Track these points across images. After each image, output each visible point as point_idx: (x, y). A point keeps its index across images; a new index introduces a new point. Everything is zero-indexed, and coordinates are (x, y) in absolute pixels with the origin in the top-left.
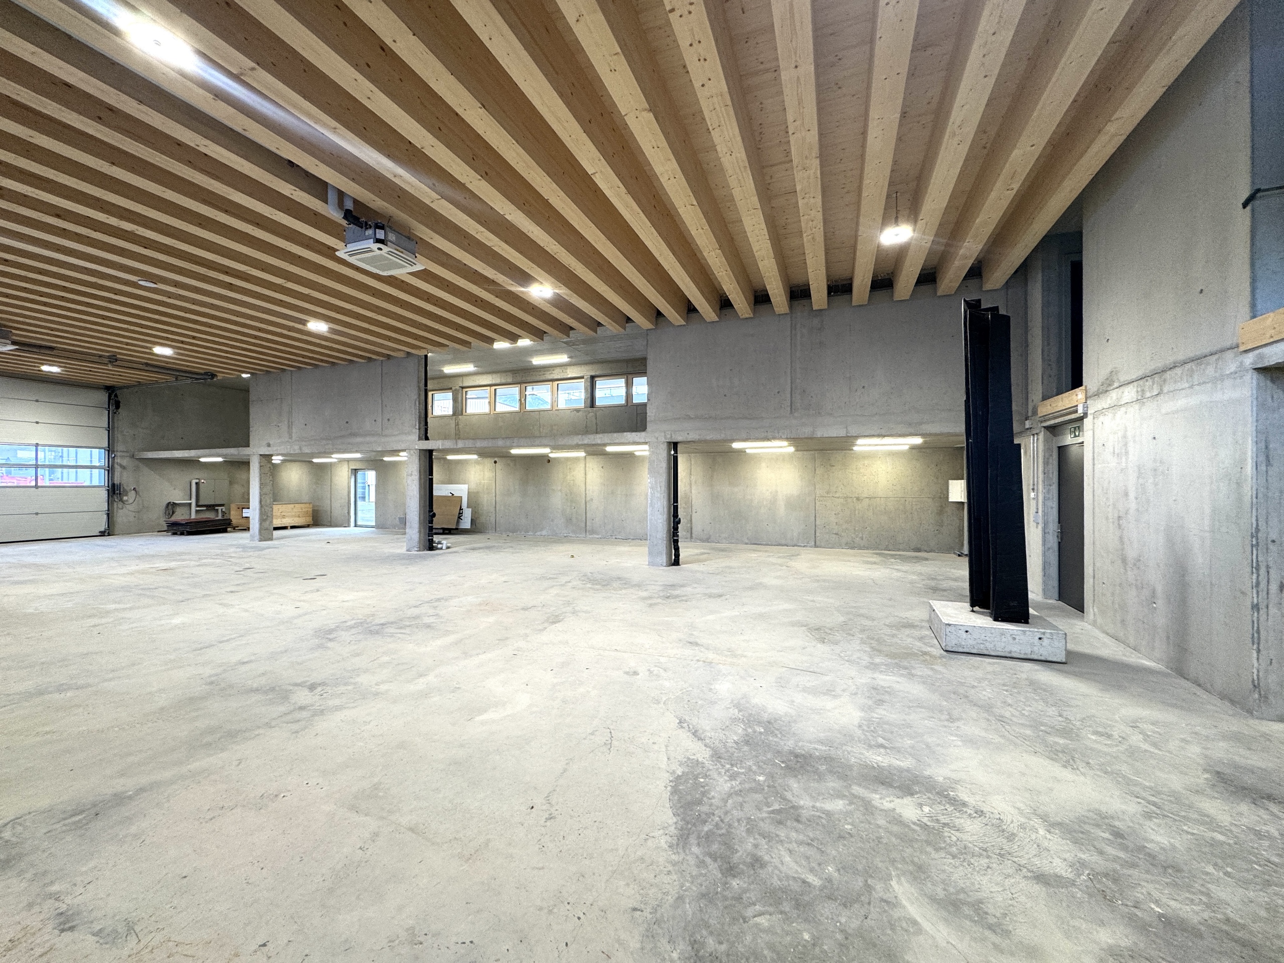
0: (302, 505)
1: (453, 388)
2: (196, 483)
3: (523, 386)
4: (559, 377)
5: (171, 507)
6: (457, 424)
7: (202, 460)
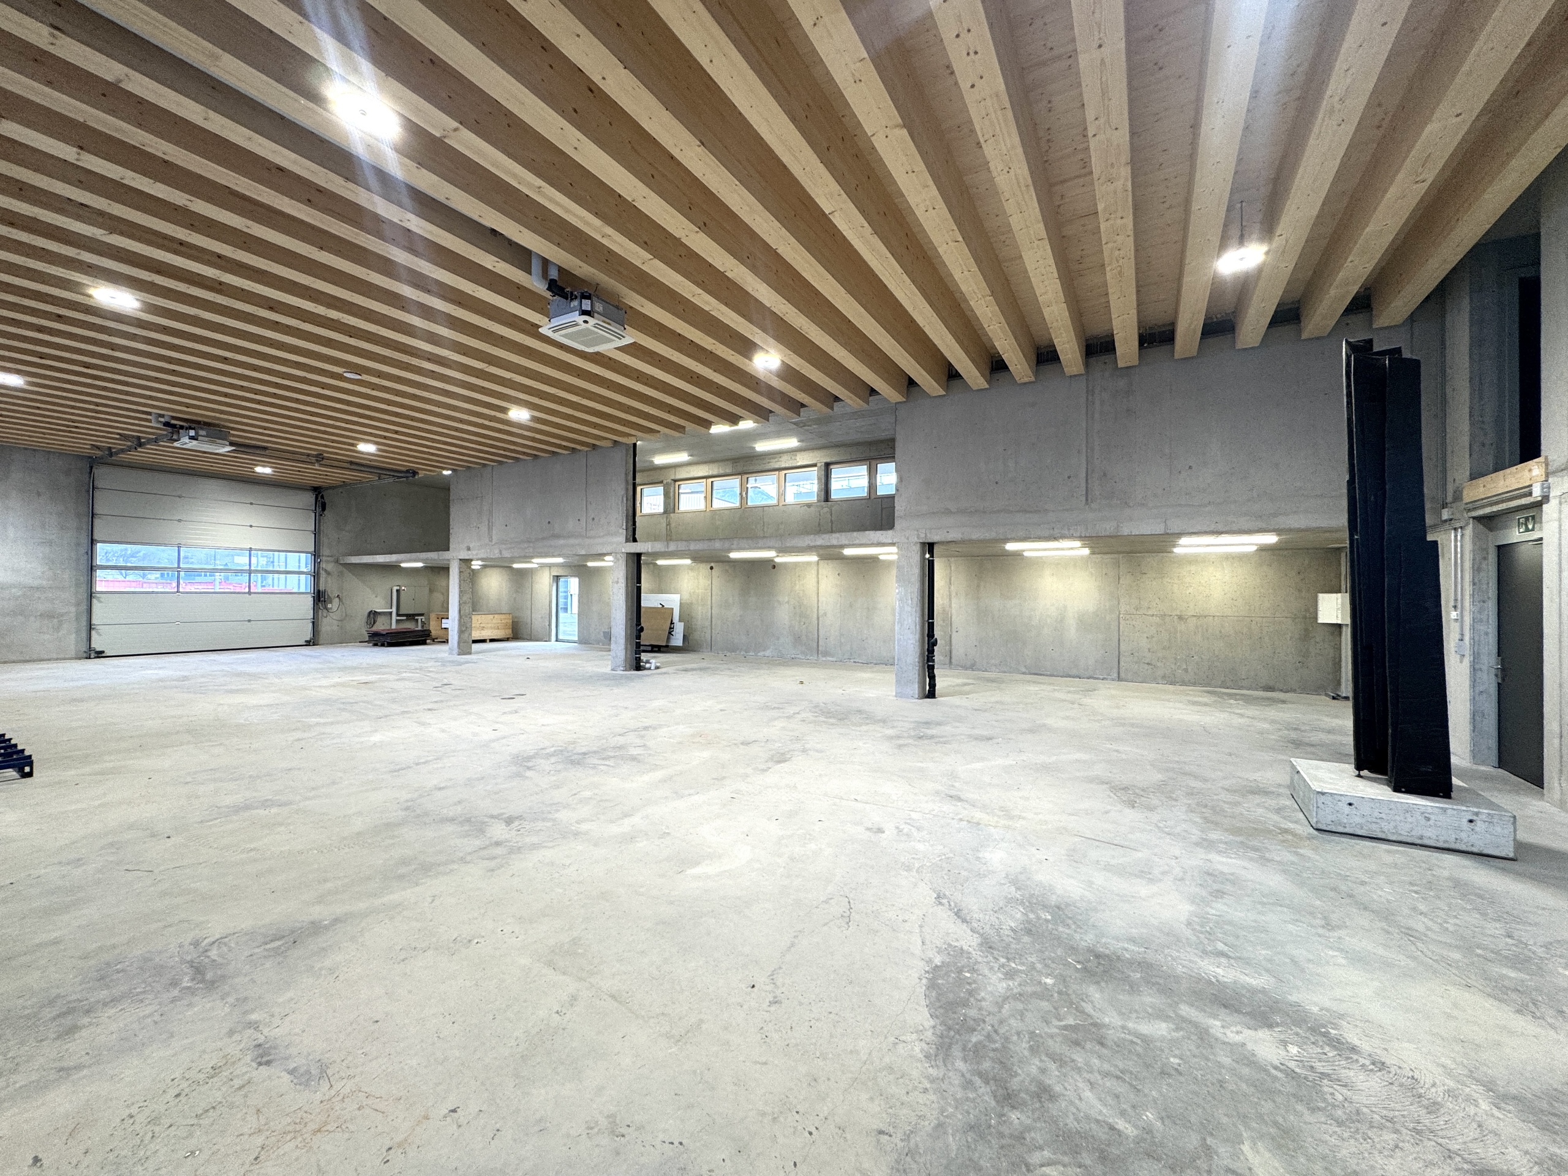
0: (503, 616)
1: (665, 482)
2: (397, 591)
3: (745, 476)
4: (787, 465)
5: (373, 615)
6: (668, 524)
7: (403, 565)
